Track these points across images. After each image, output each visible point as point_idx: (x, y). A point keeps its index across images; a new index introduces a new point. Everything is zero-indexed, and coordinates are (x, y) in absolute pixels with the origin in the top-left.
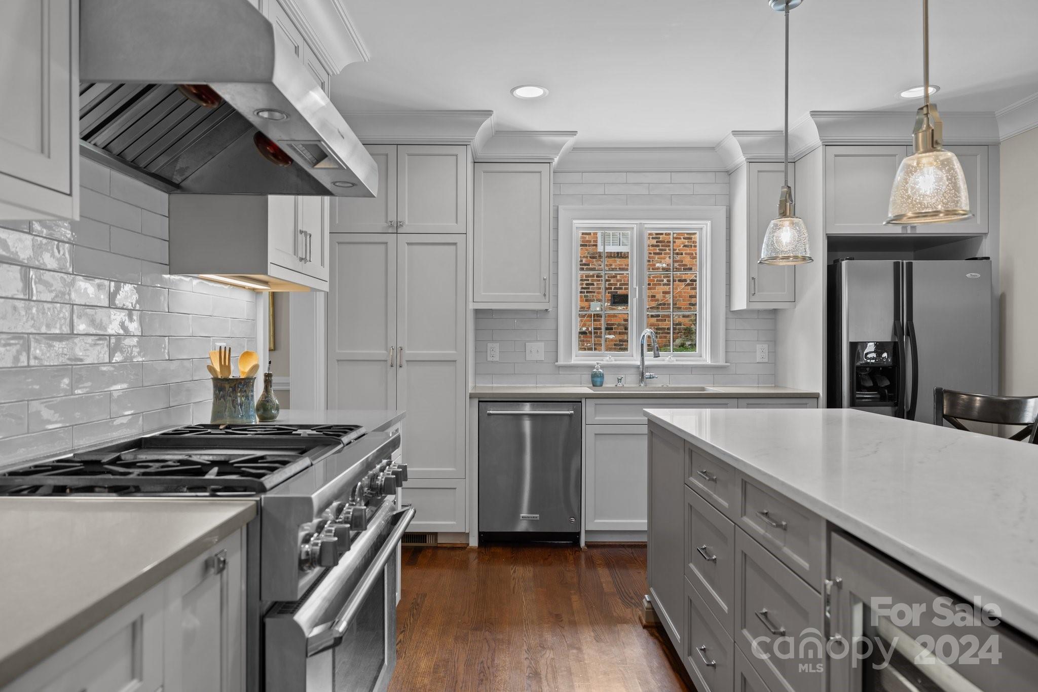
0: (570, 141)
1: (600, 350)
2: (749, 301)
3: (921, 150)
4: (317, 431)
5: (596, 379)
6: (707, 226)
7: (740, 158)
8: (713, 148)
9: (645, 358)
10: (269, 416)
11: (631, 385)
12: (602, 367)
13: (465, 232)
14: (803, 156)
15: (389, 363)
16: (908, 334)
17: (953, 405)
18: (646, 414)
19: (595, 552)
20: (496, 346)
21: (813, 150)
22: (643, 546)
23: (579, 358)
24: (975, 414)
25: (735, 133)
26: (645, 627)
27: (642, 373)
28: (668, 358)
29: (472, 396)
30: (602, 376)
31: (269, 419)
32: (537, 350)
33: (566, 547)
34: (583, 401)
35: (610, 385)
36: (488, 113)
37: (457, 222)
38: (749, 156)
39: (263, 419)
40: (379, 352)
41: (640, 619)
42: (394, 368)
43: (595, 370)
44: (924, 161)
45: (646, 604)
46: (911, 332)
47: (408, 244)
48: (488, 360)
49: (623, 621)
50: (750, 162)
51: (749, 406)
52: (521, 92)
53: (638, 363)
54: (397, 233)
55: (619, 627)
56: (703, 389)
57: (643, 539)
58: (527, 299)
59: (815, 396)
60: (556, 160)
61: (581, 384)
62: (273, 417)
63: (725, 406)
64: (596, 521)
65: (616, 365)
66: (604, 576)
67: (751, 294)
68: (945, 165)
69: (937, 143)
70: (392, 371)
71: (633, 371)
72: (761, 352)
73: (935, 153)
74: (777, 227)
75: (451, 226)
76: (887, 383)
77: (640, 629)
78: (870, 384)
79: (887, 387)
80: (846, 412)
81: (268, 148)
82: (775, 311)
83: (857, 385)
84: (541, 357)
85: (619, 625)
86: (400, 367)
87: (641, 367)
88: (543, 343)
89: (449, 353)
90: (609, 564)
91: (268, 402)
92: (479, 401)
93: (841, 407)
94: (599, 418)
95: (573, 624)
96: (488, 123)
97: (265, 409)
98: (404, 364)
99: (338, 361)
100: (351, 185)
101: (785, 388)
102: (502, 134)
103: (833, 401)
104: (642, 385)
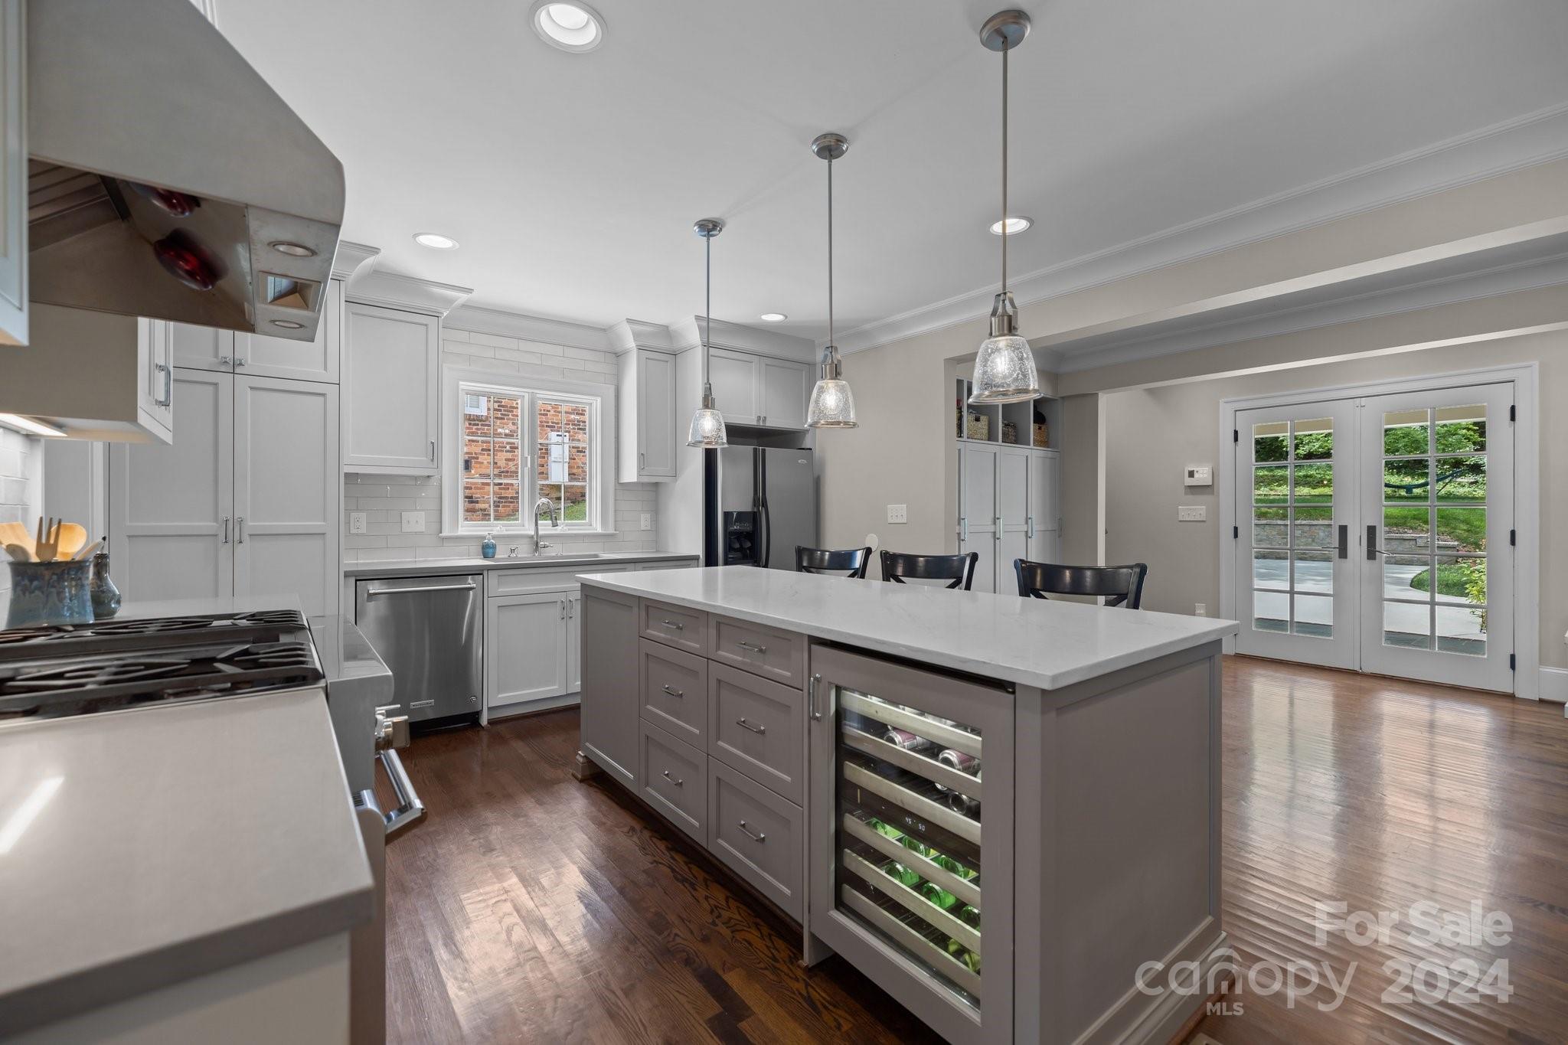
0: (463, 297)
1: (489, 520)
2: (639, 475)
3: (828, 377)
4: (248, 620)
5: (487, 550)
6: (597, 402)
7: (631, 344)
8: (604, 330)
9: (539, 528)
10: (105, 612)
11: (524, 554)
12: (494, 538)
13: (338, 382)
14: (684, 351)
15: (222, 537)
16: (763, 506)
17: (811, 559)
18: (577, 580)
19: (500, 728)
20: (363, 516)
21: (693, 348)
22: (576, 708)
23: (467, 528)
24: (826, 563)
25: (629, 321)
26: (581, 781)
27: (536, 543)
28: (564, 527)
29: (347, 575)
30: (494, 547)
31: (106, 616)
32: (416, 521)
33: (465, 729)
34: (485, 573)
35: (502, 555)
36: (375, 251)
37: (325, 369)
38: (639, 343)
39: (97, 616)
40: (207, 525)
41: (573, 775)
42: (230, 544)
43: (486, 541)
44: (830, 385)
45: (581, 760)
46: (765, 504)
47: (251, 388)
48: (351, 532)
49: (557, 781)
50: (640, 349)
51: (644, 569)
52: (424, 240)
53: (532, 533)
54: (233, 373)
55: (556, 787)
56: (596, 556)
57: (577, 700)
58: (410, 463)
59: (696, 558)
60: (445, 314)
61: (469, 555)
62: (113, 612)
63: (624, 570)
64: (500, 696)
65: (508, 535)
66: (520, 748)
67: (641, 468)
68: (842, 390)
69: (839, 374)
70: (224, 551)
71: (526, 541)
72: (644, 521)
73: (837, 381)
74: (702, 416)
75: (317, 372)
76: (748, 544)
77: (577, 783)
78: (737, 546)
79: (749, 548)
80: (720, 569)
81: (181, 263)
82: (656, 484)
83: (728, 548)
84: (421, 527)
85: (556, 786)
86: (241, 542)
87: (535, 537)
88: (423, 513)
89: (315, 524)
90: (521, 737)
91: (103, 592)
92: (356, 580)
93: (716, 565)
94: (502, 590)
95: (509, 797)
96: (370, 261)
97: (102, 600)
98: (246, 538)
99: (129, 537)
100: (298, 326)
101: (666, 552)
102: (384, 276)
103: (710, 560)
104: (536, 555)
